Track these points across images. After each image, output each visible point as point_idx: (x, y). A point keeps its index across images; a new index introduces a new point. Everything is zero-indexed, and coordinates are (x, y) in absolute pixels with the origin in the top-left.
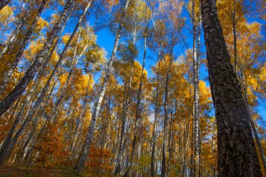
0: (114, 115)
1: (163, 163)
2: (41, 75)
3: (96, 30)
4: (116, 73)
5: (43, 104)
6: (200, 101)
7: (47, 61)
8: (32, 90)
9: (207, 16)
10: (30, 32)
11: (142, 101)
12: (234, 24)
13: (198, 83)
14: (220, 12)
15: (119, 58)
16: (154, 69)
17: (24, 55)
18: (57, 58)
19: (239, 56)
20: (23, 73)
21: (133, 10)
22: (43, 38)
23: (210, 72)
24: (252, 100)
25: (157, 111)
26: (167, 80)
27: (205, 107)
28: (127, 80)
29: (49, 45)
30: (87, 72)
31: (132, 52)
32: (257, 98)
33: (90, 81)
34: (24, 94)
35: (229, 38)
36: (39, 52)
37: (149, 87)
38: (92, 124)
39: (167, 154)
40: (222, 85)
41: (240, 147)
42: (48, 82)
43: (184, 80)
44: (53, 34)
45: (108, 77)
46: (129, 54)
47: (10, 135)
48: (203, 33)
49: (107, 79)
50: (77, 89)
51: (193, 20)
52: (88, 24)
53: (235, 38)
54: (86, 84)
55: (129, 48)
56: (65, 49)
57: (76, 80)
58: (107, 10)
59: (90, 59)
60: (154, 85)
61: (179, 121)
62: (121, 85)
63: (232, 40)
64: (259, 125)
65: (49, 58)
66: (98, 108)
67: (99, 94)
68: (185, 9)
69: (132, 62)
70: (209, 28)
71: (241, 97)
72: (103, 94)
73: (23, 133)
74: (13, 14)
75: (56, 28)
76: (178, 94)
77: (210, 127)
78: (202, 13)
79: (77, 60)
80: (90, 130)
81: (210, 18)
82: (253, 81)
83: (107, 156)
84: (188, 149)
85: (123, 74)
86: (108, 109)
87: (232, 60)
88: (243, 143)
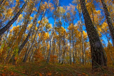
0: (56, 44)
1: (74, 58)
2: (33, 34)
3: (48, 18)
4: (56, 31)
5: (34, 43)
6: (84, 37)
7: (34, 30)
8: (31, 39)
9: (83, 10)
10: (28, 21)
11: (65, 39)
12: (92, 11)
13: (82, 31)
14: (87, 8)
15: (56, 26)
16: (68, 29)
17: (27, 29)
18: (37, 28)
19: (95, 22)
20: (27, 34)
21: (59, 10)
22: (32, 23)
23: (86, 28)
24: (100, 35)
25: (70, 42)
26: (73, 32)
27: (86, 39)
28: (59, 33)
29: (34, 25)
30: (47, 32)
31: (60, 24)
32: (102, 35)
33: (48, 35)
34: (28, 41)
35: (91, 16)
36: (31, 27)
37: (67, 34)
38: (50, 48)
39: (75, 55)
40: (91, 31)
41: (98, 50)
42: (35, 36)
43: (78, 31)
44: (35, 21)
45: (53, 32)
46: (59, 25)
47: (26, 54)
48: (83, 15)
49: (53, 33)
50: (44, 37)
51: (79, 11)
52: (45, 16)
53: (93, 16)
54: (47, 36)
55: (59, 23)
56: (39, 25)
57: (43, 35)
58: (51, 11)
59: (47, 27)
60: (68, 34)
61: (77, 44)
62: (58, 35)
63: (92, 16)
64: (103, 43)
65: (34, 29)
66: (51, 43)
67: (51, 38)
68: (76, 8)
69: (61, 27)
70: (85, 13)
71: (97, 34)
72: (52, 38)
73: (30, 53)
74: (22, 16)
75: (36, 19)
76: (76, 36)
77: (87, 45)
78: (82, 9)
79: (43, 28)
80: (50, 50)
81: (85, 10)
82: (100, 29)
83: (56, 58)
84: (81, 53)
85: (58, 31)
86: (55, 43)
87: (93, 23)
88: (99, 49)
